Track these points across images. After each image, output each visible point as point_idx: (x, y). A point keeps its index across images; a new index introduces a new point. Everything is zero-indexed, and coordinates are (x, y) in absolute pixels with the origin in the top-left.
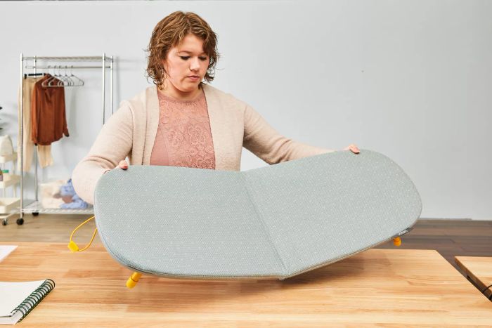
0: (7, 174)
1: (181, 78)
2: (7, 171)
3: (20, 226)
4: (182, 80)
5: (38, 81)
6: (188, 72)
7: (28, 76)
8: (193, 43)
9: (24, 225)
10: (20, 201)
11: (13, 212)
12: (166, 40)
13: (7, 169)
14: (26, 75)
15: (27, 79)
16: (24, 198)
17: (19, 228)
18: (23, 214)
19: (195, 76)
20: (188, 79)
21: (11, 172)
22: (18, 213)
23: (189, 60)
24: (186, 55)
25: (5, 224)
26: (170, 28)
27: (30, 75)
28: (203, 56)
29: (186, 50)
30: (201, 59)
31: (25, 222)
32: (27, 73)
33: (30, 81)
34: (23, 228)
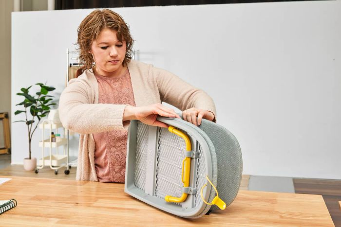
0: (59, 137)
1: (104, 63)
2: (59, 135)
3: (67, 176)
4: (105, 65)
5: (80, 68)
6: (109, 58)
7: (72, 65)
8: (109, 36)
9: (70, 175)
10: (66, 158)
11: (63, 165)
12: (88, 36)
13: (59, 133)
14: (71, 64)
15: (72, 67)
16: (70, 155)
17: (66, 177)
18: (70, 167)
19: (114, 60)
20: (110, 63)
21: (62, 136)
22: (66, 166)
23: (108, 49)
24: (105, 45)
25: (56, 173)
26: (89, 25)
27: (74, 64)
28: (120, 44)
29: (104, 41)
30: (118, 46)
31: (70, 173)
32: (72, 63)
33: (74, 69)
34: (69, 177)
